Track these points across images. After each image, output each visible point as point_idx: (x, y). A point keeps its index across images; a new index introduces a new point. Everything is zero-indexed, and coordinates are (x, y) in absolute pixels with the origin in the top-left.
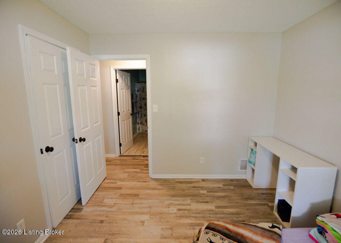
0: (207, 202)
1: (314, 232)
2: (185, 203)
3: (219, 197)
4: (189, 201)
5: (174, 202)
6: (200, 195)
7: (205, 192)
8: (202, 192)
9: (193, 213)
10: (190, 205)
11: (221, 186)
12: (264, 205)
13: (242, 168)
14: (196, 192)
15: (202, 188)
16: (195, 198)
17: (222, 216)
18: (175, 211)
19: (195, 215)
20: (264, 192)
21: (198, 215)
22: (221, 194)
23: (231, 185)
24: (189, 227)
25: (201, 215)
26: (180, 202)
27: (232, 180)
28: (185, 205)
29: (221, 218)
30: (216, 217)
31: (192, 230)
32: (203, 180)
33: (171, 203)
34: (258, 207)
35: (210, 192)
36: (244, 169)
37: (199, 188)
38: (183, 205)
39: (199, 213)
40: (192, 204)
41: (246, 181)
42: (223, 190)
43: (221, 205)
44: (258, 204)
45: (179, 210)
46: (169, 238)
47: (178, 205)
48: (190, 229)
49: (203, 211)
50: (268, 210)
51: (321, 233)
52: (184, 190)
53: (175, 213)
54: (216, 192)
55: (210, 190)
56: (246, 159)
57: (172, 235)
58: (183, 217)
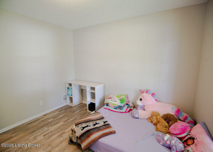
0: (57, 123)
1: (105, 106)
2: (45, 130)
3: (61, 118)
4: (46, 129)
5: (37, 134)
6: (50, 122)
7: (52, 120)
8: (50, 120)
9: (55, 131)
10: (49, 129)
11: (58, 113)
12: (82, 110)
13: (64, 100)
14: (46, 122)
15: (48, 119)
16: (49, 125)
17: (70, 123)
18: (42, 137)
19: (57, 131)
20: (79, 106)
21: (58, 131)
22: (61, 116)
23: (63, 110)
24: (59, 138)
25: (60, 129)
26: (41, 132)
27: (61, 108)
28: (46, 131)
29: (70, 124)
30: (68, 126)
31: (61, 138)
32: (45, 115)
33: (35, 136)
34: (81, 112)
35: (55, 118)
36: (65, 100)
37: (46, 120)
38: (45, 132)
39: (58, 129)
40: (49, 128)
41: (67, 105)
42: (61, 114)
43: (65, 120)
44: (80, 112)
45: (45, 135)
46: (53, 149)
47: (41, 134)
48: (60, 138)
49: (59, 128)
50: (85, 111)
51: (107, 105)
52: (37, 126)
53: (44, 139)
54: (58, 116)
55: (53, 117)
56: (65, 94)
57: (53, 147)
58: (50, 136)
